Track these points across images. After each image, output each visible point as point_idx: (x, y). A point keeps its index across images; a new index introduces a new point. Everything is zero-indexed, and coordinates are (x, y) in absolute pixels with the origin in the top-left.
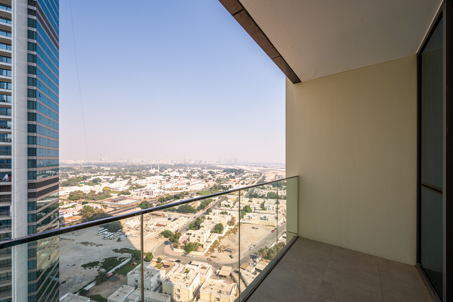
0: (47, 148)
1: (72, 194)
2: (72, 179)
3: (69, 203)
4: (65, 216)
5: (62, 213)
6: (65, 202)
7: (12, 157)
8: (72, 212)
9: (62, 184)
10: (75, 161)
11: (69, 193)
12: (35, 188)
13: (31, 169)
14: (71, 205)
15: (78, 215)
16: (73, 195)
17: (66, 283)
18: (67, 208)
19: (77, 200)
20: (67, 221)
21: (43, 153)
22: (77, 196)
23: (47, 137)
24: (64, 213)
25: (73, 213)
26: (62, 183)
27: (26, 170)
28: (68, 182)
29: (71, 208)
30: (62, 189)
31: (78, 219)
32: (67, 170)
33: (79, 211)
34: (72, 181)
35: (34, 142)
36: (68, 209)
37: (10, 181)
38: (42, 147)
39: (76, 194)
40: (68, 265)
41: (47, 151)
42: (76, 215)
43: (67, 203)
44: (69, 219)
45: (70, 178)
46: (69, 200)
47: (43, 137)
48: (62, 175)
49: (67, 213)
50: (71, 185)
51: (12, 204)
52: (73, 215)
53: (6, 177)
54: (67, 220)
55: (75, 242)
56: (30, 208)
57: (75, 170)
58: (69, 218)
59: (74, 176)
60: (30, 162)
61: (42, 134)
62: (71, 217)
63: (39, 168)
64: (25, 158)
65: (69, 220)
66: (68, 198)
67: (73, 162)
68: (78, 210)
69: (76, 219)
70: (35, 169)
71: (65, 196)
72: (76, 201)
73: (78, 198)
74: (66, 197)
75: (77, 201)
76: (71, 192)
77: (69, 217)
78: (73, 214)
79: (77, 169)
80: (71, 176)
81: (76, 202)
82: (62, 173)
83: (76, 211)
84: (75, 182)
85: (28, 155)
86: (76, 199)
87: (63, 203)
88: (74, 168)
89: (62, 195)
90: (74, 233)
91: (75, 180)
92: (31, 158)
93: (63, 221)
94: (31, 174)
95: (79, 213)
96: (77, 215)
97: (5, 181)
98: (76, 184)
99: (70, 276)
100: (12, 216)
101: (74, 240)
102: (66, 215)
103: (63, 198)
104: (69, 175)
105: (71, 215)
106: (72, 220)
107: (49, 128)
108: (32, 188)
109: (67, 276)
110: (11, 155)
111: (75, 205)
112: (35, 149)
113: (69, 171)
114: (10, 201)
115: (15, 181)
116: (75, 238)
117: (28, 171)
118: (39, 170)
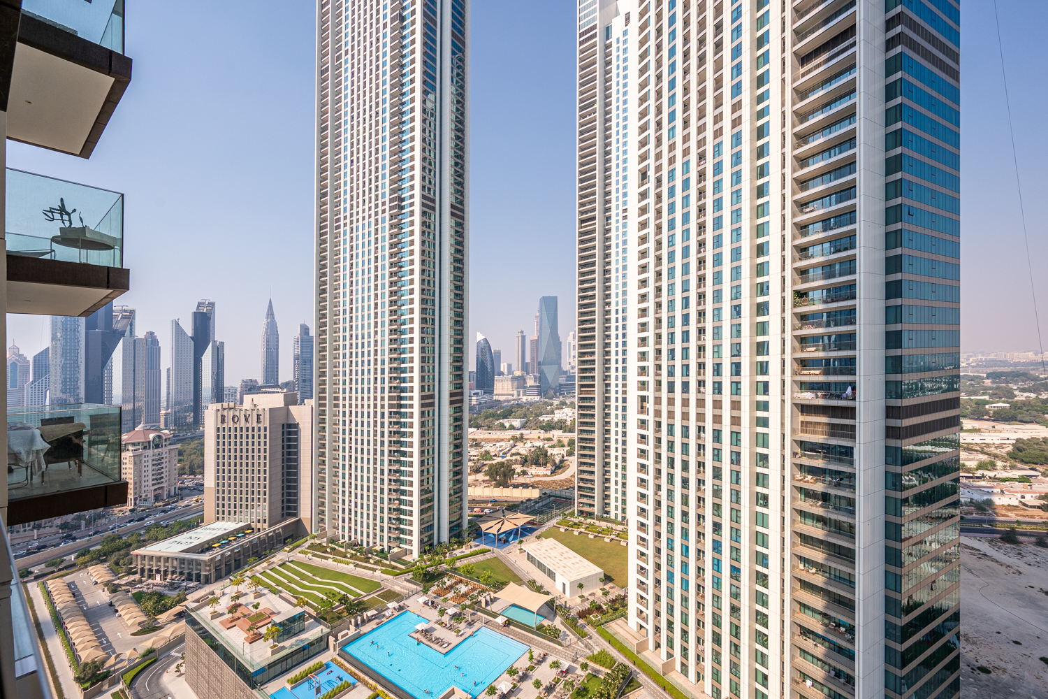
0: (928, 327)
1: (1021, 445)
2: (1024, 403)
3: (1012, 467)
4: (998, 500)
5: (990, 490)
6: (999, 464)
7: (857, 353)
8: (1019, 495)
9: (993, 416)
10: (1036, 355)
11: (1014, 442)
12: (898, 418)
13: (893, 377)
14: (1017, 474)
15: (1039, 507)
16: (1025, 447)
17: (991, 675)
18: (1004, 480)
19: (1036, 464)
20: (1003, 516)
21: (919, 340)
22: (1037, 452)
23: (927, 303)
24: (995, 490)
25: (1023, 497)
26: (995, 413)
27: (883, 378)
28: (1012, 411)
29: (1017, 483)
30: (994, 427)
31: (1037, 520)
32: (1009, 379)
33: (1041, 498)
34: (1025, 408)
35: (899, 319)
36: (1007, 483)
37: (854, 399)
38: (915, 327)
39: (1035, 446)
40: (999, 633)
41: (926, 335)
42: (1031, 507)
43: (1005, 466)
44: (1009, 510)
45: (1017, 401)
46: (1013, 461)
47: (919, 303)
48: (995, 392)
49: (1002, 492)
50: (1021, 421)
51: (857, 445)
52: (1020, 502)
53: (849, 390)
54: (1004, 512)
55: (1023, 581)
56: (890, 459)
57: (1036, 379)
58: (1011, 508)
59: (1033, 395)
60: (890, 361)
61: (915, 297)
62: (1017, 507)
63: (907, 375)
64: (880, 354)
65: (1010, 514)
66: (1008, 454)
67: (1031, 356)
68: (1040, 493)
69: (1032, 517)
70: (898, 377)
71: (1000, 446)
72: (1034, 466)
73: (1043, 459)
74: (1004, 450)
75: (1039, 467)
76: (1017, 440)
77: (1009, 505)
78: (1022, 500)
79: (1042, 376)
80: (1021, 397)
81: (1036, 470)
82: (995, 386)
83: (1034, 495)
84: (1034, 413)
85: (887, 348)
86: (1035, 461)
87: (995, 465)
88: (1032, 372)
89: (991, 442)
90: (1023, 554)
91: (1032, 406)
92: (893, 352)
93: (990, 512)
94: (893, 388)
95: (1042, 502)
96: (1034, 507)
97: (846, 399)
98: (1037, 420)
99: (1002, 664)
100: (857, 468)
101: (1020, 573)
102: (1000, 496)
103: (995, 452)
104: (1016, 393)
105: (1016, 503)
106: (1017, 515)
107: (934, 280)
108: (894, 418)
109: (993, 658)
110: (855, 349)
111: (1031, 476)
112: (899, 334)
113: (1016, 383)
114: (853, 437)
115: (862, 400)
116: (1024, 568)
117: (886, 382)
118: (907, 378)
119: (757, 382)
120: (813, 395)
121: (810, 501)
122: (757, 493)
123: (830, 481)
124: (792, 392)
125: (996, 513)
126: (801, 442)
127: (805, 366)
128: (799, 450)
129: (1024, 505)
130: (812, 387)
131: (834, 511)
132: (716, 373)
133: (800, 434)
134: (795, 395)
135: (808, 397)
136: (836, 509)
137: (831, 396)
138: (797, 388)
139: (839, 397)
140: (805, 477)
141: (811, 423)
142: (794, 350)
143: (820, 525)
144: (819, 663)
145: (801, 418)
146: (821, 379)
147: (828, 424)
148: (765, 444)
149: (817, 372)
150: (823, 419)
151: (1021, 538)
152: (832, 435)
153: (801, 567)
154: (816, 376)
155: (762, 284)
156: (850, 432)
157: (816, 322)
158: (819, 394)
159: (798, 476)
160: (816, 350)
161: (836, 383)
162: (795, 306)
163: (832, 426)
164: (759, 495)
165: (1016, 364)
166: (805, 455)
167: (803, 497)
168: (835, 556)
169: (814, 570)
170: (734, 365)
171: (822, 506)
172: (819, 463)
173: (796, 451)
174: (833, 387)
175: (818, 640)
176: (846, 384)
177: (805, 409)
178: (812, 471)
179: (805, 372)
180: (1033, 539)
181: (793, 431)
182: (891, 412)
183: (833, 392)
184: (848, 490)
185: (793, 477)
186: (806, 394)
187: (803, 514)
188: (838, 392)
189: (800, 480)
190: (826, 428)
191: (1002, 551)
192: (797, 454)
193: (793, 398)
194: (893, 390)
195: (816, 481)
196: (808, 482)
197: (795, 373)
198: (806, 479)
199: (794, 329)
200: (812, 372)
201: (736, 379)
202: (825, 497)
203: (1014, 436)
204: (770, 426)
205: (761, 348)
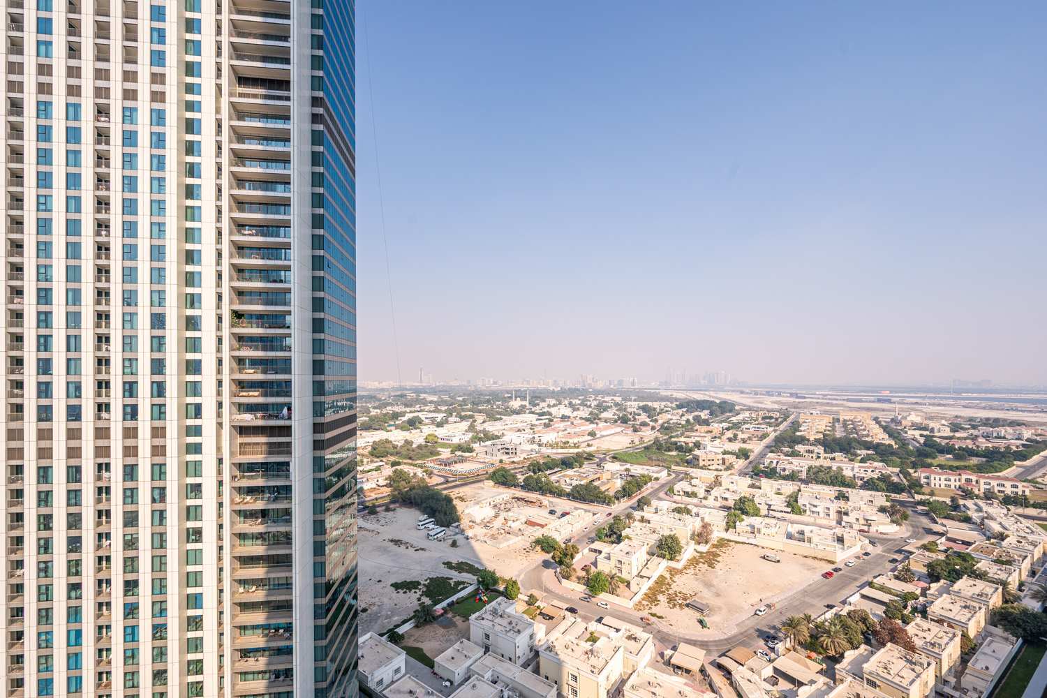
0: (340, 359)
1: (375, 446)
2: (375, 417)
3: (372, 462)
4: (366, 487)
5: (361, 480)
6: (365, 460)
7: (291, 377)
8: (376, 480)
9: (361, 427)
10: (379, 384)
12: (323, 432)
13: (318, 399)
14: (374, 465)
15: (385, 486)
16: (377, 447)
17: (368, 612)
18: (368, 471)
19: (383, 457)
20: (369, 496)
21: (334, 369)
22: (383, 449)
23: (339, 340)
24: (364, 480)
25: (378, 481)
26: (361, 425)
27: (311, 399)
28: (370, 422)
29: (375, 472)
30: (362, 435)
31: (385, 494)
32: (368, 400)
33: (386, 479)
34: (376, 420)
35: (322, 350)
37: (290, 418)
38: (331, 358)
39: (382, 445)
40: (370, 579)
41: (339, 365)
42: (382, 486)
43: (368, 462)
44: (371, 492)
45: (372, 416)
46: (372, 457)
47: (334, 339)
48: (361, 410)
49: (368, 480)
50: (375, 429)
51: (293, 459)
52: (376, 484)
53: (285, 411)
54: (369, 494)
55: (380, 538)
56: (317, 467)
57: (380, 400)
58: (372, 490)
59: (379, 411)
60: (316, 385)
61: (332, 334)
62: (375, 488)
63: (328, 397)
64: (309, 379)
65: (372, 494)
66: (369, 453)
67: (377, 385)
68: (385, 476)
69: (383, 493)
70: (322, 399)
71: (365, 448)
73: (386, 454)
74: (367, 451)
75: (384, 459)
76: (374, 442)
77: (371, 488)
79: (383, 398)
80: (374, 412)
81: (383, 461)
82: (361, 405)
83: (383, 478)
84: (380, 423)
85: (313, 374)
87: (363, 462)
88: (378, 395)
89: (361, 446)
91: (379, 419)
92: (318, 378)
93: (362, 496)
95: (387, 482)
97: (283, 418)
98: (382, 428)
99: (373, 601)
100: (293, 480)
101: (379, 533)
102: (367, 483)
103: (363, 452)
104: (371, 410)
105: (374, 486)
106: (375, 494)
107: (342, 323)
108: (319, 433)
109: (369, 599)
110: (291, 373)
111: (380, 466)
112: (322, 362)
113: (370, 403)
114: (289, 453)
115: (297, 419)
116: (380, 529)
117: (313, 402)
118: (328, 399)
119: (187, 404)
120: (252, 416)
121: (249, 521)
122: (188, 529)
123: (269, 497)
124: (231, 414)
125: (365, 496)
126: (240, 464)
127: (243, 388)
128: (238, 473)
129: (379, 486)
130: (251, 408)
131: (273, 524)
132: (127, 394)
133: (239, 457)
134: (234, 417)
135: (248, 419)
136: (275, 522)
137: (270, 417)
138: (235, 410)
139: (277, 417)
140: (244, 499)
141: (249, 444)
142: (232, 371)
143: (259, 542)
144: (260, 676)
145: (240, 440)
146: (261, 400)
147: (267, 443)
148: (197, 473)
149: (256, 394)
150: (262, 439)
151: (378, 509)
152: (270, 453)
153: (241, 590)
154: (255, 397)
155: (192, 295)
156: (286, 448)
157: (255, 345)
158: (259, 415)
159: (238, 500)
160: (254, 373)
161: (273, 404)
162: (232, 326)
163: (270, 444)
164: (191, 531)
165: (370, 390)
166: (244, 477)
167: (242, 519)
168: (274, 566)
169: (254, 588)
170: (155, 385)
171: (261, 523)
172: (259, 482)
173: (235, 474)
174: (271, 408)
175: (259, 654)
176: (282, 405)
177: (243, 430)
178: (251, 491)
179: (244, 394)
180: (384, 508)
181: (232, 454)
182: (318, 428)
183: (271, 412)
184: (285, 501)
185: (232, 502)
186: (245, 415)
187: (242, 536)
188: (275, 413)
189: (239, 503)
190: (264, 448)
191: (369, 522)
192: (236, 477)
193: (231, 421)
194: (318, 409)
195: (256, 500)
196: (247, 503)
197: (233, 395)
198: (246, 501)
199: (232, 349)
200: (251, 393)
201: (158, 401)
202: (264, 513)
203: (372, 440)
204: (203, 452)
205: (193, 367)
